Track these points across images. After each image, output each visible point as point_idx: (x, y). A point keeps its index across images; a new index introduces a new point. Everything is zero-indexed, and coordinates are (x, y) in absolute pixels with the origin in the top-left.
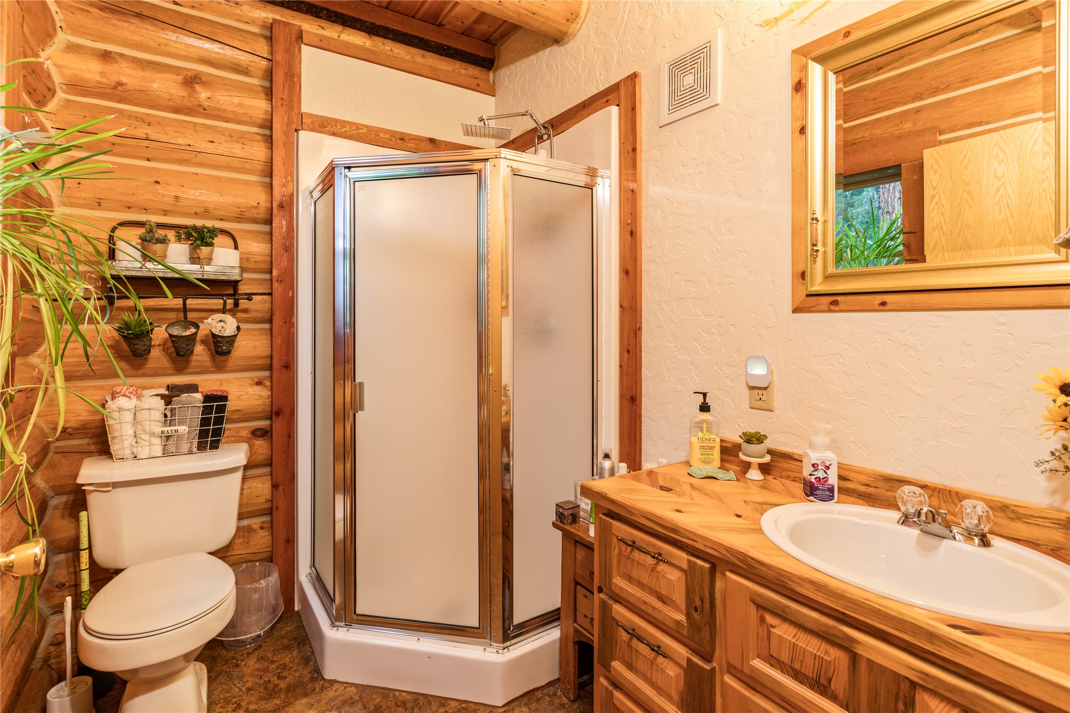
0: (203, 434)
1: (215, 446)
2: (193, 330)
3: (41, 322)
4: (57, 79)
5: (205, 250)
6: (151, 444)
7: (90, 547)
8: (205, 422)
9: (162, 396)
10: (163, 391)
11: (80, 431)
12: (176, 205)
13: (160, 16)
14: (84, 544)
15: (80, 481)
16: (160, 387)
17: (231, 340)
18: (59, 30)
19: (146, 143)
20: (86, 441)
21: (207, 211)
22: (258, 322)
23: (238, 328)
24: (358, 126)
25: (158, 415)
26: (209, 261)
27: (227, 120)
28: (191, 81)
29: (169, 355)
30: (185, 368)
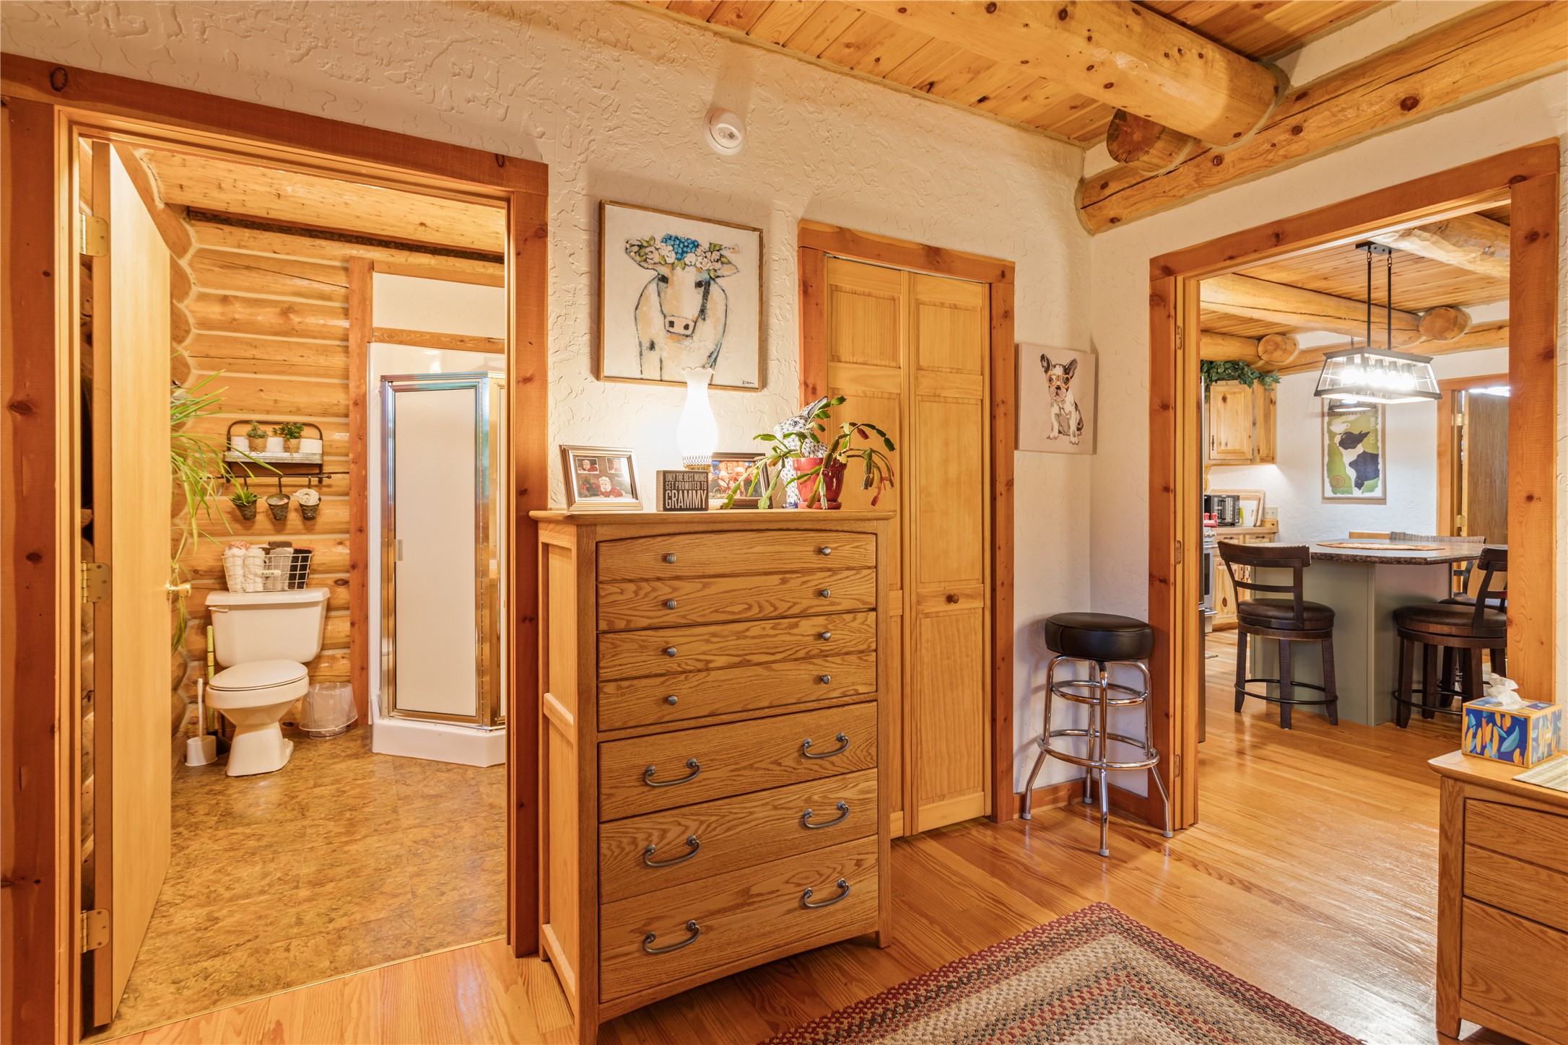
0: (292, 577)
1: (301, 586)
2: (286, 501)
3: (184, 495)
4: (191, 320)
5: (293, 441)
6: (255, 582)
7: (214, 651)
8: (294, 568)
9: (264, 549)
10: (266, 546)
11: (209, 573)
12: (276, 406)
13: (263, 266)
14: (211, 649)
15: (207, 603)
16: (264, 543)
17: (315, 508)
18: (193, 286)
19: (253, 361)
20: (212, 581)
21: (298, 409)
22: (340, 495)
23: (320, 499)
24: (422, 334)
25: (259, 562)
26: (297, 449)
27: (314, 337)
28: (287, 311)
29: (271, 520)
30: (283, 530)
